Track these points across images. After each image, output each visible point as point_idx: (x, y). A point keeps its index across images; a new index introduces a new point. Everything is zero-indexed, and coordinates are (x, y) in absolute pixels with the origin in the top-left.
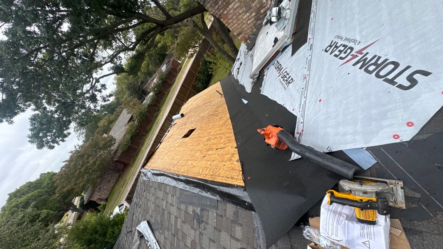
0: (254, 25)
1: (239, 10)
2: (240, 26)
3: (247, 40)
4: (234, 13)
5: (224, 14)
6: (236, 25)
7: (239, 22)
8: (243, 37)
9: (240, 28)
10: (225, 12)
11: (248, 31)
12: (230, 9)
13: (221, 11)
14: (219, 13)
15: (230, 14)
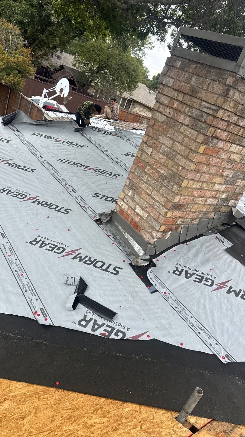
0: (206, 213)
1: (228, 167)
2: (200, 193)
3: (170, 229)
4: (221, 163)
5: (218, 142)
6: (199, 185)
7: (205, 185)
8: (175, 219)
9: (194, 197)
10: (221, 144)
11: (191, 215)
12: (228, 151)
13: (224, 135)
14: (219, 131)
15: (218, 156)
